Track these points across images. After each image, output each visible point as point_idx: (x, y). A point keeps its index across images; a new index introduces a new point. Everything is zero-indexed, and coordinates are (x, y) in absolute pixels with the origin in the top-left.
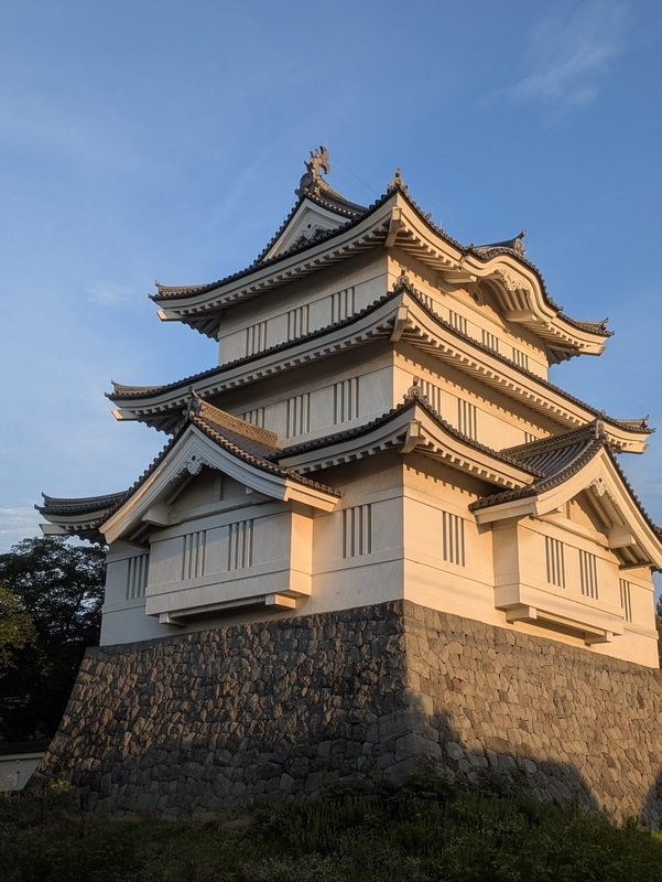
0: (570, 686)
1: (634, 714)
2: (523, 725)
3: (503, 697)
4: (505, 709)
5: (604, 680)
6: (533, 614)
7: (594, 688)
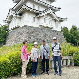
0: (48, 33)
1: (56, 35)
2: (41, 37)
3: (38, 34)
4: (38, 35)
5: (53, 32)
6: (42, 26)
7: (51, 33)
